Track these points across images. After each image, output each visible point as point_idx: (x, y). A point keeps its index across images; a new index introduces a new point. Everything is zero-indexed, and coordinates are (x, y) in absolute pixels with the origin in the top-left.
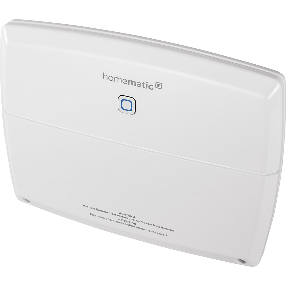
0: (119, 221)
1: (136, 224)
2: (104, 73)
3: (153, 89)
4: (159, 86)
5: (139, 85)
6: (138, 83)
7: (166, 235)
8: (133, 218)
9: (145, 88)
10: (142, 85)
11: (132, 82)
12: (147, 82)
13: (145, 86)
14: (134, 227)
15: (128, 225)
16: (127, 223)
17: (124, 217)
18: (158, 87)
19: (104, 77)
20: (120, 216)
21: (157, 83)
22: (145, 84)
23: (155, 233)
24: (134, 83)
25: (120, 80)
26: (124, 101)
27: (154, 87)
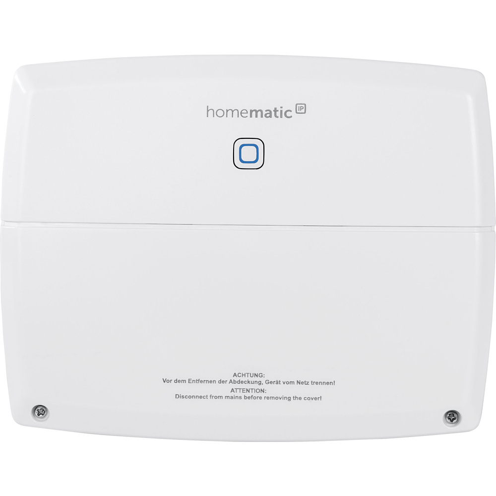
0: (232, 394)
1: (263, 392)
2: (208, 106)
3: (291, 117)
4: (301, 109)
5: (268, 115)
6: (266, 111)
7: (320, 399)
8: (258, 379)
9: (278, 117)
10: (273, 113)
11: (257, 112)
12: (281, 107)
13: (278, 114)
14: (261, 398)
15: (249, 398)
16: (248, 394)
17: (242, 382)
18: (300, 112)
19: (208, 114)
20: (235, 382)
21: (298, 106)
22: (278, 111)
23: (300, 398)
24: (259, 113)
25: (235, 113)
26: (243, 148)
27: (293, 113)
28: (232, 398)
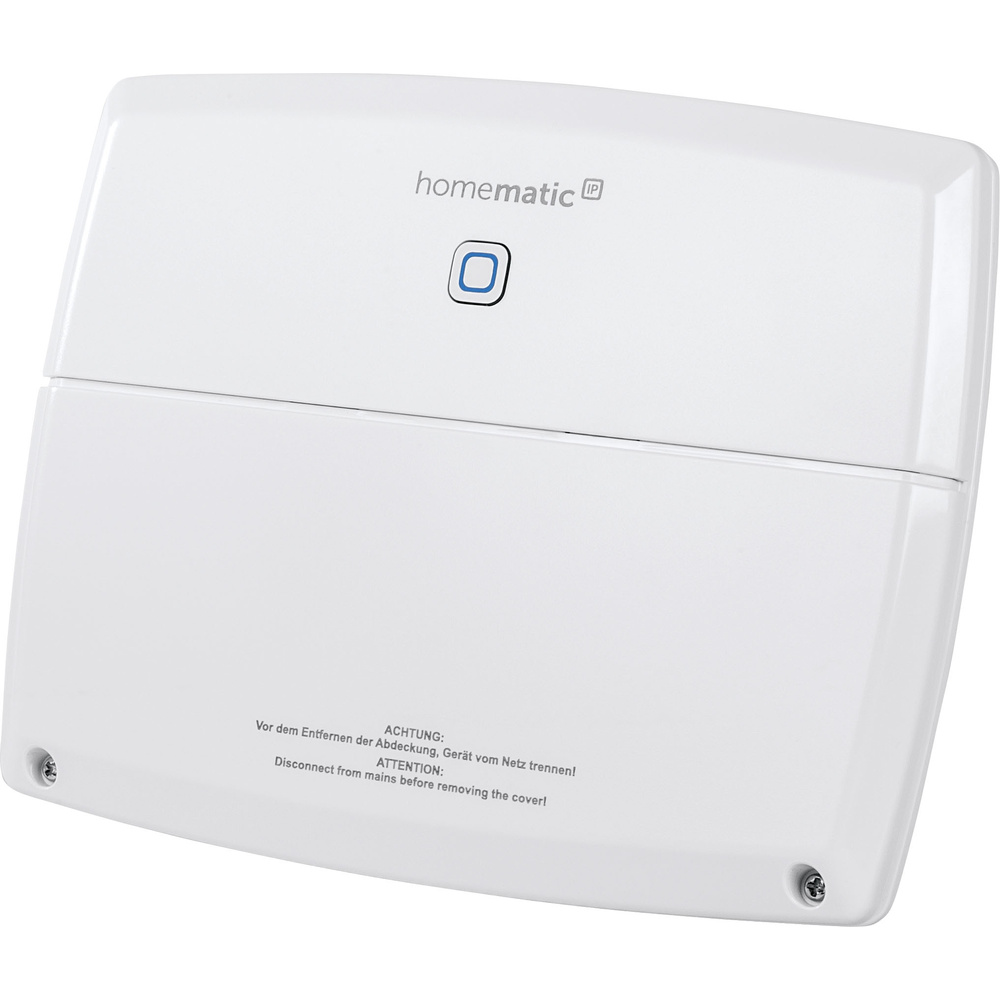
0: (379, 770)
1: (438, 772)
2: (421, 172)
3: (571, 204)
4: (593, 190)
5: (529, 198)
6: (527, 189)
7: (542, 802)
8: (431, 744)
10: (539, 194)
11: (509, 190)
12: (556, 184)
13: (548, 196)
14: (431, 785)
15: (409, 782)
16: (408, 775)
17: (400, 747)
18: (590, 195)
19: (418, 186)
20: (387, 745)
21: (588, 183)
22: (549, 191)
23: (505, 796)
24: (513, 192)
25: (470, 188)
26: (470, 260)
27: (577, 198)
28: (378, 778)
